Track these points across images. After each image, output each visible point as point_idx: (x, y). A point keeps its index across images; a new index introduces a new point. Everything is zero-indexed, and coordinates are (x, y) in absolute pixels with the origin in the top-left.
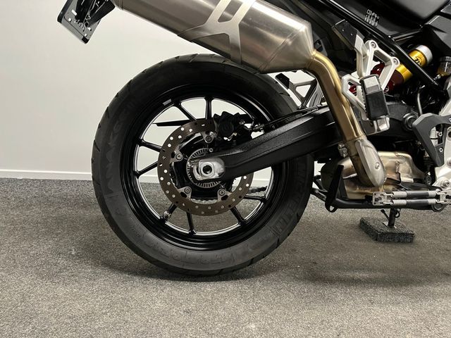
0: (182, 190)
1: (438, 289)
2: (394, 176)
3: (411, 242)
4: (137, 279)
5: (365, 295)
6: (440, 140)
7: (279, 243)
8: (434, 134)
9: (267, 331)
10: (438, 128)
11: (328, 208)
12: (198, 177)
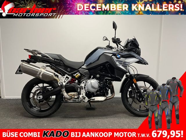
2: (73, 97)
8: (79, 89)
12: (38, 99)
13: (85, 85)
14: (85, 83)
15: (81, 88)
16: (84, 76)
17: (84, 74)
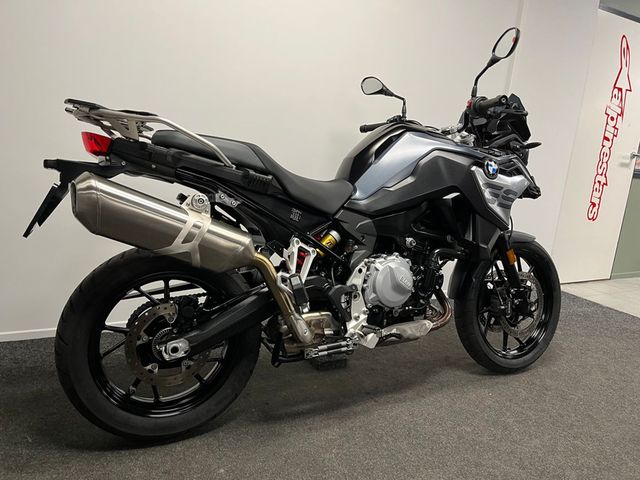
0: (149, 367)
1: (359, 408)
2: (319, 331)
3: (345, 365)
4: (109, 454)
5: (306, 425)
6: (349, 302)
7: (236, 396)
8: (343, 299)
9: (233, 471)
10: (346, 294)
11: (273, 364)
12: (166, 357)
13: (365, 281)
14: (364, 270)
15: (351, 294)
16: (358, 242)
17: (358, 236)
